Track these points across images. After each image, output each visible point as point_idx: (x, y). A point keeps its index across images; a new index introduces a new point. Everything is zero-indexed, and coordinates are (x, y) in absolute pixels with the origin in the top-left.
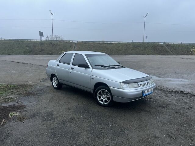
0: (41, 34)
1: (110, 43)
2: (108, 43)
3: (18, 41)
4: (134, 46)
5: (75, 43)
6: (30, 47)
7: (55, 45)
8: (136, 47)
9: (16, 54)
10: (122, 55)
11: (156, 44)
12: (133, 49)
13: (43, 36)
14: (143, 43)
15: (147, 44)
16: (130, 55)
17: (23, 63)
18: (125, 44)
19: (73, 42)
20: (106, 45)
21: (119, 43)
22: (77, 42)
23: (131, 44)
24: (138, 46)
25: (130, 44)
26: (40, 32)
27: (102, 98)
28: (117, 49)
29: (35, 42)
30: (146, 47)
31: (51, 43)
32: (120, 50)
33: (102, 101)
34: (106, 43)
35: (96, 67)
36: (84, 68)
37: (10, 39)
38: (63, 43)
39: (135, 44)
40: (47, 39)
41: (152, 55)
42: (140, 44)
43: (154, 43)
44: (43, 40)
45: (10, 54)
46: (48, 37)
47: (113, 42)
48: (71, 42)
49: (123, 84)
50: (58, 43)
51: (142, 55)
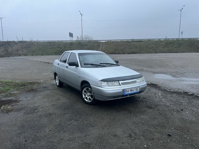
0: (71, 35)
1: (140, 41)
2: (137, 41)
3: (50, 43)
4: (167, 43)
5: (103, 42)
6: (61, 48)
7: (83, 45)
8: (169, 44)
9: (48, 55)
10: (152, 53)
11: (193, 40)
12: (164, 47)
13: (73, 37)
14: (178, 40)
15: (183, 40)
16: (161, 53)
17: (49, 63)
18: (156, 42)
19: (101, 41)
20: (135, 43)
21: (149, 40)
22: (105, 41)
23: (163, 41)
24: (172, 43)
25: (161, 41)
26: (70, 33)
27: (87, 96)
28: (147, 47)
29: (65, 43)
30: (181, 44)
31: (80, 43)
32: (150, 48)
33: (87, 98)
34: (135, 41)
35: (85, 65)
36: (75, 67)
37: (44, 41)
38: (91, 43)
39: (168, 41)
40: (78, 40)
41: (188, 52)
42: (174, 41)
43: (190, 39)
44: (73, 41)
45: (42, 55)
46: (78, 38)
47: (143, 39)
48: (99, 42)
49: (103, 82)
50: (87, 43)
51: (176, 53)
